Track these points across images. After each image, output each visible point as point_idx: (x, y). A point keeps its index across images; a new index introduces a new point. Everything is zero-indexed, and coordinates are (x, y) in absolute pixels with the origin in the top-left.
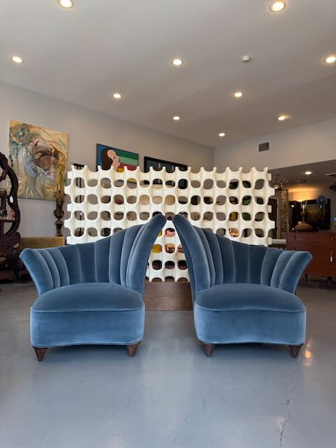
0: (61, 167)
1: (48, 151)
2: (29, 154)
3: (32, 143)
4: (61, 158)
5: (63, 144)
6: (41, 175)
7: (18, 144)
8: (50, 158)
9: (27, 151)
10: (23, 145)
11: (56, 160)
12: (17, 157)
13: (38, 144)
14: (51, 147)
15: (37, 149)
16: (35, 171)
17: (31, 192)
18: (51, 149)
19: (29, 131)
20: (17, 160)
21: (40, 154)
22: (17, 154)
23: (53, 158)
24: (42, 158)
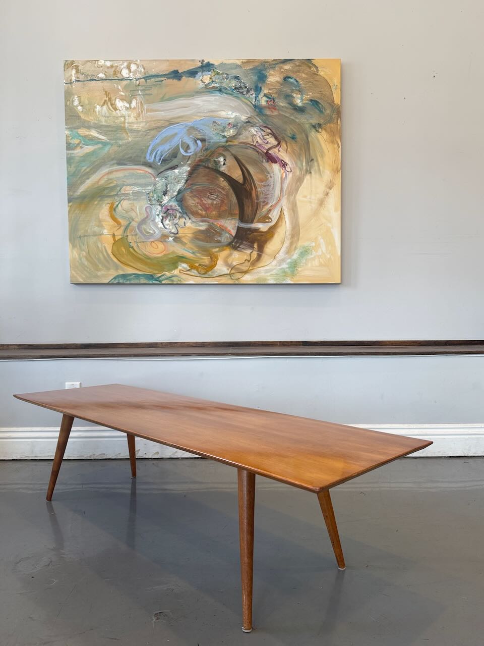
0: (206, 260)
1: (256, 208)
2: (231, 132)
3: (273, 141)
4: (238, 257)
5: (294, 265)
6: (160, 183)
7: (258, 90)
8: (231, 214)
9: (240, 127)
10: (258, 109)
11: (225, 238)
12: (208, 90)
13: (276, 167)
14: (274, 215)
15: (255, 163)
16: (170, 161)
17: (89, 149)
18: (265, 219)
19: (317, 127)
20: (199, 93)
21: (237, 175)
22: (220, 90)
23: (231, 225)
24: (223, 183)
